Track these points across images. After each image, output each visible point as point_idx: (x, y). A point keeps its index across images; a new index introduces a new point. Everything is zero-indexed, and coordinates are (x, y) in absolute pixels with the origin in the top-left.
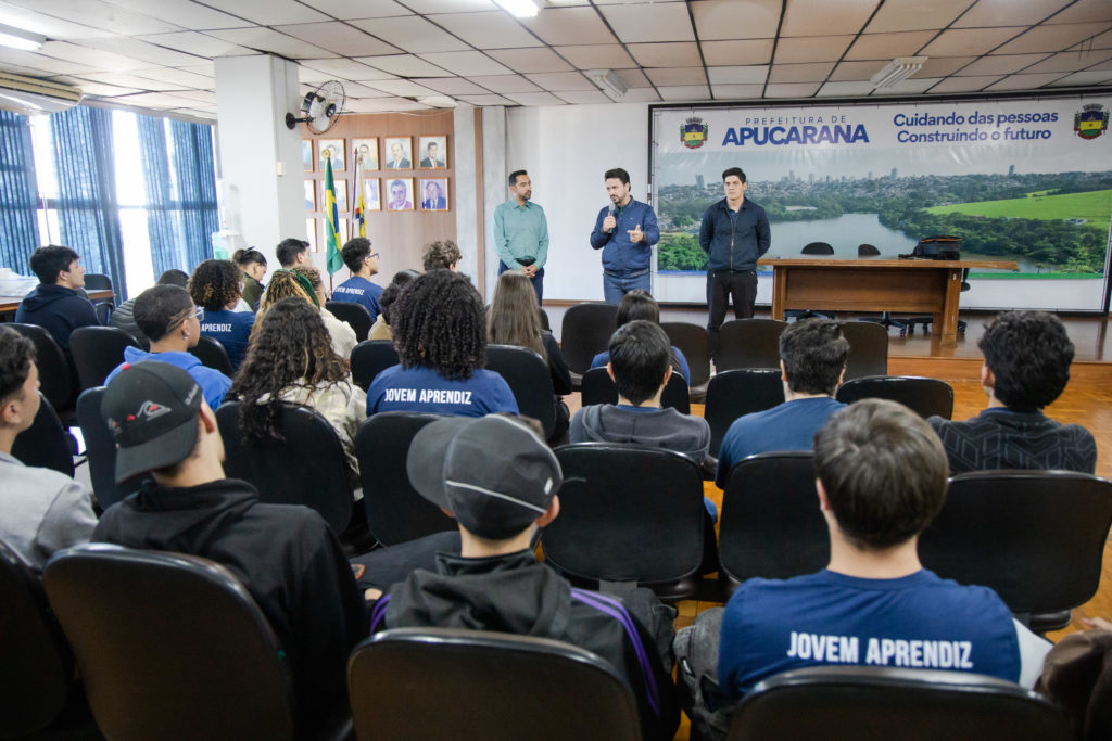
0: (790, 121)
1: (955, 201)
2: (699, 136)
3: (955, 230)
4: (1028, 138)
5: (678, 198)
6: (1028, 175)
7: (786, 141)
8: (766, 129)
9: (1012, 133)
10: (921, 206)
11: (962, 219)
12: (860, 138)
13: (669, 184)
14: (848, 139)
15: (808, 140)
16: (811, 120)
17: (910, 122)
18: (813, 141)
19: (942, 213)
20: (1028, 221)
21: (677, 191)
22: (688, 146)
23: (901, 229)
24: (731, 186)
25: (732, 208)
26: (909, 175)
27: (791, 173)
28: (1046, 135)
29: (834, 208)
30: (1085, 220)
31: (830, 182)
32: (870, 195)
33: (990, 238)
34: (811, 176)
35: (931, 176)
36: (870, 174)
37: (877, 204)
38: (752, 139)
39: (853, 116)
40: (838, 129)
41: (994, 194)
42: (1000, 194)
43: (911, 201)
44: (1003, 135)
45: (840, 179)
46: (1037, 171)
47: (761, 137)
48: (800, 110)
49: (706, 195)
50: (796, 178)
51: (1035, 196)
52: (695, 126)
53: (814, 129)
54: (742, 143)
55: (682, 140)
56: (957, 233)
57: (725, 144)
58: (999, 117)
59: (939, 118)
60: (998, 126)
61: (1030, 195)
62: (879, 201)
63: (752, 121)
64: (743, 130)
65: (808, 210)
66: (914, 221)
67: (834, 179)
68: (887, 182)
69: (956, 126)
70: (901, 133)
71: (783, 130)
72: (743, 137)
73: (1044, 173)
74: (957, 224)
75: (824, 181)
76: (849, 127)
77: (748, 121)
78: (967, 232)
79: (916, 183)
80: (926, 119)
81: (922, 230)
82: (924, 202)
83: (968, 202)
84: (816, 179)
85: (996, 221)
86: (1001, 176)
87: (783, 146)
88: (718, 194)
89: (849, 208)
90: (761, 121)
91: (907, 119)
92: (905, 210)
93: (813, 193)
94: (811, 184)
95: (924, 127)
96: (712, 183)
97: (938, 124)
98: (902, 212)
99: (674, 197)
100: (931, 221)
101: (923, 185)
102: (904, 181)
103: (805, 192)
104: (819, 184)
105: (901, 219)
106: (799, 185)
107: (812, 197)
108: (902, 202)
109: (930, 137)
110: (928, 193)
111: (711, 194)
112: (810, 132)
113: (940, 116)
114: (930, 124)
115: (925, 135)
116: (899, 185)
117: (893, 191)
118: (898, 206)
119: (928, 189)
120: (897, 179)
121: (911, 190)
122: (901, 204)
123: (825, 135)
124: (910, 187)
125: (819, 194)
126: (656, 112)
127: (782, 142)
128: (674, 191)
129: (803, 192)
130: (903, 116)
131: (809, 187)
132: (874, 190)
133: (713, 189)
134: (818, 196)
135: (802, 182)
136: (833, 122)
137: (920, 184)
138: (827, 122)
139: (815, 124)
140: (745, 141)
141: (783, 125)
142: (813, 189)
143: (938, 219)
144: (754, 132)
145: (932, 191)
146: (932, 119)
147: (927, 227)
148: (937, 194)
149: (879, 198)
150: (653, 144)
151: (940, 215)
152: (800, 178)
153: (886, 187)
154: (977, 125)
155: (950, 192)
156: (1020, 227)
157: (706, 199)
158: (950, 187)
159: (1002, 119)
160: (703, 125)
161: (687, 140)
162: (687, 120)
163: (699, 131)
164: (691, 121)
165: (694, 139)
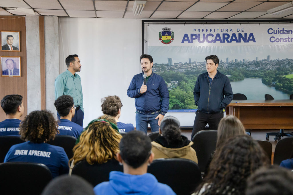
0: (216, 31)
2: (169, 38)
5: (159, 71)
7: (214, 41)
8: (204, 35)
10: (282, 74)
12: (251, 40)
14: (245, 40)
15: (225, 40)
16: (227, 30)
17: (275, 32)
18: (228, 42)
21: (158, 67)
22: (163, 42)
23: (273, 86)
26: (276, 59)
29: (239, 75)
31: (237, 62)
32: (257, 69)
34: (227, 59)
35: (287, 59)
36: (257, 58)
37: (261, 73)
38: (197, 40)
39: (247, 29)
40: (240, 35)
43: (277, 72)
45: (242, 61)
47: (201, 39)
48: (221, 25)
49: (173, 69)
52: (167, 32)
53: (228, 35)
54: (192, 42)
55: (160, 39)
57: (183, 42)
62: (262, 72)
63: (197, 30)
64: (192, 35)
66: (279, 82)
67: (239, 61)
68: (265, 62)
70: (271, 37)
72: (192, 39)
75: (234, 61)
76: (246, 34)
77: (195, 30)
79: (280, 63)
80: (283, 31)
81: (283, 86)
82: (284, 72)
84: (230, 61)
87: (213, 43)
88: (180, 68)
89: (247, 75)
90: (201, 31)
91: (274, 31)
92: (275, 76)
93: (228, 68)
94: (228, 63)
95: (282, 35)
96: (176, 62)
97: (289, 33)
98: (273, 77)
99: (156, 70)
100: (288, 82)
101: (283, 64)
102: (274, 62)
103: (225, 67)
104: (232, 63)
105: (273, 81)
106: (222, 64)
107: (228, 70)
108: (273, 72)
109: (285, 40)
110: (285, 68)
111: (176, 68)
112: (226, 36)
113: (290, 30)
114: (285, 34)
115: (283, 39)
116: (271, 64)
117: (268, 67)
118: (271, 74)
119: (285, 66)
120: (270, 61)
121: (277, 66)
122: (273, 74)
123: (234, 38)
124: (276, 65)
125: (232, 68)
126: (146, 24)
127: (212, 41)
128: (156, 67)
129: (224, 67)
130: (272, 29)
131: (226, 65)
132: (259, 66)
133: (177, 66)
134: (231, 69)
135: (223, 62)
136: (237, 32)
137: (282, 63)
138: (235, 31)
139: (228, 33)
140: (194, 40)
141: (213, 33)
142: (229, 66)
143: (291, 80)
144: (198, 36)
145: (287, 67)
146: (286, 31)
147: (286, 85)
148: (290, 68)
149: (262, 70)
150: (144, 41)
151: (292, 79)
152: (222, 60)
153: (265, 65)
157: (174, 71)
160: (171, 32)
161: (163, 40)
162: (162, 29)
163: (169, 35)
164: (165, 30)
165: (166, 39)
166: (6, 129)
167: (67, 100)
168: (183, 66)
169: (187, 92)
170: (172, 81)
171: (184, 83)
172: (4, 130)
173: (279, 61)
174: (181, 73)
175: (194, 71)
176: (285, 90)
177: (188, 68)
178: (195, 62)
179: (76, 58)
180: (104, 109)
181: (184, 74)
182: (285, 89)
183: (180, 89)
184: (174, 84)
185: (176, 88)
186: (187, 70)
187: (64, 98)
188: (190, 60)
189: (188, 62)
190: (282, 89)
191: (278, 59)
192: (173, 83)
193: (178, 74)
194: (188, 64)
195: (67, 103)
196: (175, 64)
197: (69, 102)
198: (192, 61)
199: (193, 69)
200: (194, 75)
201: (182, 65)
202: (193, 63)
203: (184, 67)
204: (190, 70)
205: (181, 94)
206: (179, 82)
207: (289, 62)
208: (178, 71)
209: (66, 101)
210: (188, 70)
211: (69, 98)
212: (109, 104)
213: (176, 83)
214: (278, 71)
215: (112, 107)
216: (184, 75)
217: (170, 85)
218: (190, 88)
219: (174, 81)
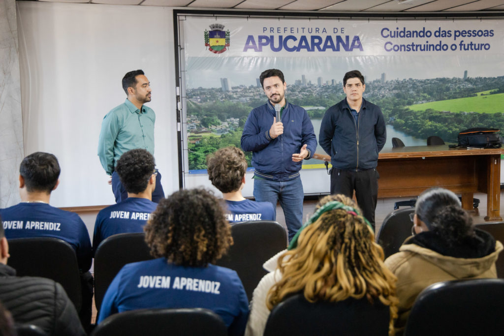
0: (301, 30)
1: (428, 100)
2: (222, 42)
3: (430, 123)
4: (476, 49)
5: (205, 100)
6: (476, 78)
7: (297, 49)
8: (281, 37)
9: (465, 45)
10: (404, 104)
11: (434, 114)
12: (356, 47)
13: (196, 87)
14: (346, 48)
15: (315, 47)
16: (317, 30)
17: (393, 35)
18: (320, 49)
19: (420, 110)
20: (479, 114)
21: (204, 93)
22: (211, 49)
23: (391, 124)
25: (353, 108)
26: (394, 78)
27: (303, 77)
28: (487, 47)
31: (335, 84)
33: (454, 129)
34: (319, 80)
35: (410, 79)
38: (269, 46)
39: (351, 28)
40: (339, 39)
41: (455, 93)
42: (460, 93)
44: (458, 47)
46: (484, 75)
47: (276, 45)
48: (308, 21)
49: (231, 97)
50: (308, 82)
51: (482, 95)
53: (320, 38)
55: (207, 45)
56: (431, 126)
57: (245, 50)
58: (455, 32)
59: (413, 32)
60: (455, 39)
61: (479, 94)
63: (269, 30)
64: (260, 38)
65: (318, 110)
66: (400, 117)
67: (338, 83)
69: (426, 38)
70: (386, 44)
71: (295, 39)
72: (261, 44)
73: (487, 77)
74: (432, 118)
75: (330, 84)
76: (347, 37)
77: (265, 29)
78: (438, 125)
79: (400, 85)
80: (404, 32)
81: (406, 124)
82: (406, 101)
83: (437, 100)
84: (323, 82)
85: (457, 115)
86: (459, 79)
87: (295, 52)
88: (242, 96)
90: (275, 30)
91: (391, 32)
92: (393, 108)
93: (321, 95)
94: (320, 87)
95: (403, 39)
96: (235, 85)
97: (413, 37)
98: (391, 109)
99: (202, 99)
100: (412, 116)
101: (405, 87)
102: (391, 84)
103: (315, 93)
104: (326, 86)
105: (390, 116)
106: (310, 87)
107: (321, 98)
108: (391, 101)
109: (408, 47)
110: (409, 94)
111: (235, 96)
112: (316, 41)
113: (414, 30)
114: (408, 37)
115: (404, 46)
116: (388, 87)
117: (383, 92)
118: (387, 104)
119: (408, 91)
120: (385, 82)
121: (396, 92)
122: (390, 103)
123: (329, 44)
124: (395, 88)
125: (326, 95)
126: (181, 17)
127: (294, 49)
128: (201, 94)
129: (313, 94)
130: (388, 30)
131: (318, 89)
132: (369, 91)
133: (237, 92)
134: (326, 97)
135: (312, 85)
136: (334, 33)
137: (403, 86)
138: (330, 33)
139: (320, 34)
140: (264, 48)
141: (295, 35)
142: (322, 91)
143: (417, 114)
144: (270, 40)
145: (411, 92)
146: (409, 33)
147: (410, 121)
148: (415, 94)
149: (373, 98)
150: (179, 47)
151: (418, 111)
152: (310, 82)
153: (378, 88)
154: (441, 39)
155: (424, 92)
156: (474, 120)
157: (231, 101)
158: (424, 89)
159: (457, 34)
160: (225, 32)
161: (211, 45)
162: (210, 27)
163: (221, 37)
164: (214, 27)
165: (217, 44)
166: (24, 225)
167: (144, 159)
168: (246, 92)
170: (229, 118)
172: (20, 225)
173: (398, 83)
174: (244, 104)
176: (409, 131)
177: (255, 96)
181: (250, 106)
182: (408, 129)
184: (232, 124)
185: (236, 130)
186: (254, 99)
187: (135, 156)
189: (255, 85)
190: (404, 128)
191: (398, 79)
192: (231, 122)
193: (239, 107)
194: (255, 88)
195: (144, 166)
196: (233, 88)
197: (148, 163)
201: (245, 90)
203: (248, 94)
204: (259, 100)
206: (240, 119)
207: (414, 84)
208: (238, 100)
209: (141, 161)
210: (256, 99)
211: (147, 156)
212: (225, 167)
213: (236, 121)
214: (397, 99)
215: (231, 172)
216: (248, 107)
217: (226, 126)
219: (232, 119)
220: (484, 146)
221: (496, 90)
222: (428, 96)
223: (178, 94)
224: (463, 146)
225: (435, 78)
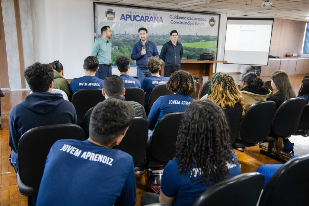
0: (141, 13)
2: (112, 16)
4: (200, 25)
6: (200, 36)
7: (140, 20)
8: (134, 16)
9: (197, 23)
11: (186, 48)
12: (161, 21)
14: (158, 21)
15: (147, 20)
16: (147, 14)
17: (174, 18)
18: (148, 21)
22: (108, 19)
24: (175, 36)
25: (174, 44)
28: (204, 25)
30: (211, 49)
31: (153, 35)
32: (164, 40)
33: (193, 54)
36: (164, 33)
38: (130, 18)
39: (159, 14)
40: (155, 18)
41: (193, 41)
42: (195, 41)
44: (195, 24)
45: (156, 34)
46: (202, 35)
47: (132, 19)
48: (144, 10)
49: (115, 38)
51: (202, 42)
52: (110, 12)
53: (148, 17)
54: (126, 20)
55: (106, 17)
56: (185, 52)
57: (121, 19)
58: (194, 18)
59: (181, 17)
60: (194, 21)
61: (201, 41)
63: (130, 12)
64: (127, 15)
67: (154, 34)
69: (184, 20)
70: (172, 21)
71: (139, 17)
72: (127, 18)
73: (203, 35)
75: (151, 35)
76: (158, 18)
77: (128, 12)
78: (187, 52)
80: (177, 17)
83: (187, 43)
85: (194, 49)
86: (195, 35)
87: (139, 22)
88: (119, 38)
89: (159, 44)
95: (177, 19)
96: (117, 33)
97: (180, 19)
109: (178, 23)
111: (117, 38)
112: (147, 18)
123: (151, 19)
126: (96, 5)
127: (139, 20)
130: (172, 16)
133: (117, 36)
138: (152, 15)
140: (128, 19)
141: (139, 15)
144: (130, 16)
146: (179, 17)
148: (180, 40)
150: (95, 17)
154: (189, 20)
155: (183, 40)
156: (199, 50)
157: (115, 39)
158: (183, 38)
159: (195, 19)
160: (113, 12)
161: (108, 17)
162: (108, 10)
163: (112, 14)
165: (110, 17)
166: (88, 84)
169: (124, 53)
170: (114, 46)
171: (122, 47)
172: (86, 84)
174: (120, 41)
175: (128, 40)
177: (124, 38)
178: (129, 34)
179: (108, 28)
180: (151, 67)
183: (120, 51)
184: (116, 49)
185: (117, 51)
188: (125, 32)
189: (124, 34)
193: (118, 42)
194: (124, 35)
196: (116, 34)
198: (127, 33)
199: (128, 38)
200: (128, 43)
201: (121, 35)
202: (127, 35)
203: (122, 37)
204: (126, 39)
205: (120, 55)
206: (119, 47)
207: (180, 36)
213: (117, 47)
216: (122, 42)
218: (126, 51)
219: (116, 47)
220: (209, 60)
221: (206, 40)
222: (185, 41)
223: (95, 36)
224: (202, 59)
225: (187, 34)
